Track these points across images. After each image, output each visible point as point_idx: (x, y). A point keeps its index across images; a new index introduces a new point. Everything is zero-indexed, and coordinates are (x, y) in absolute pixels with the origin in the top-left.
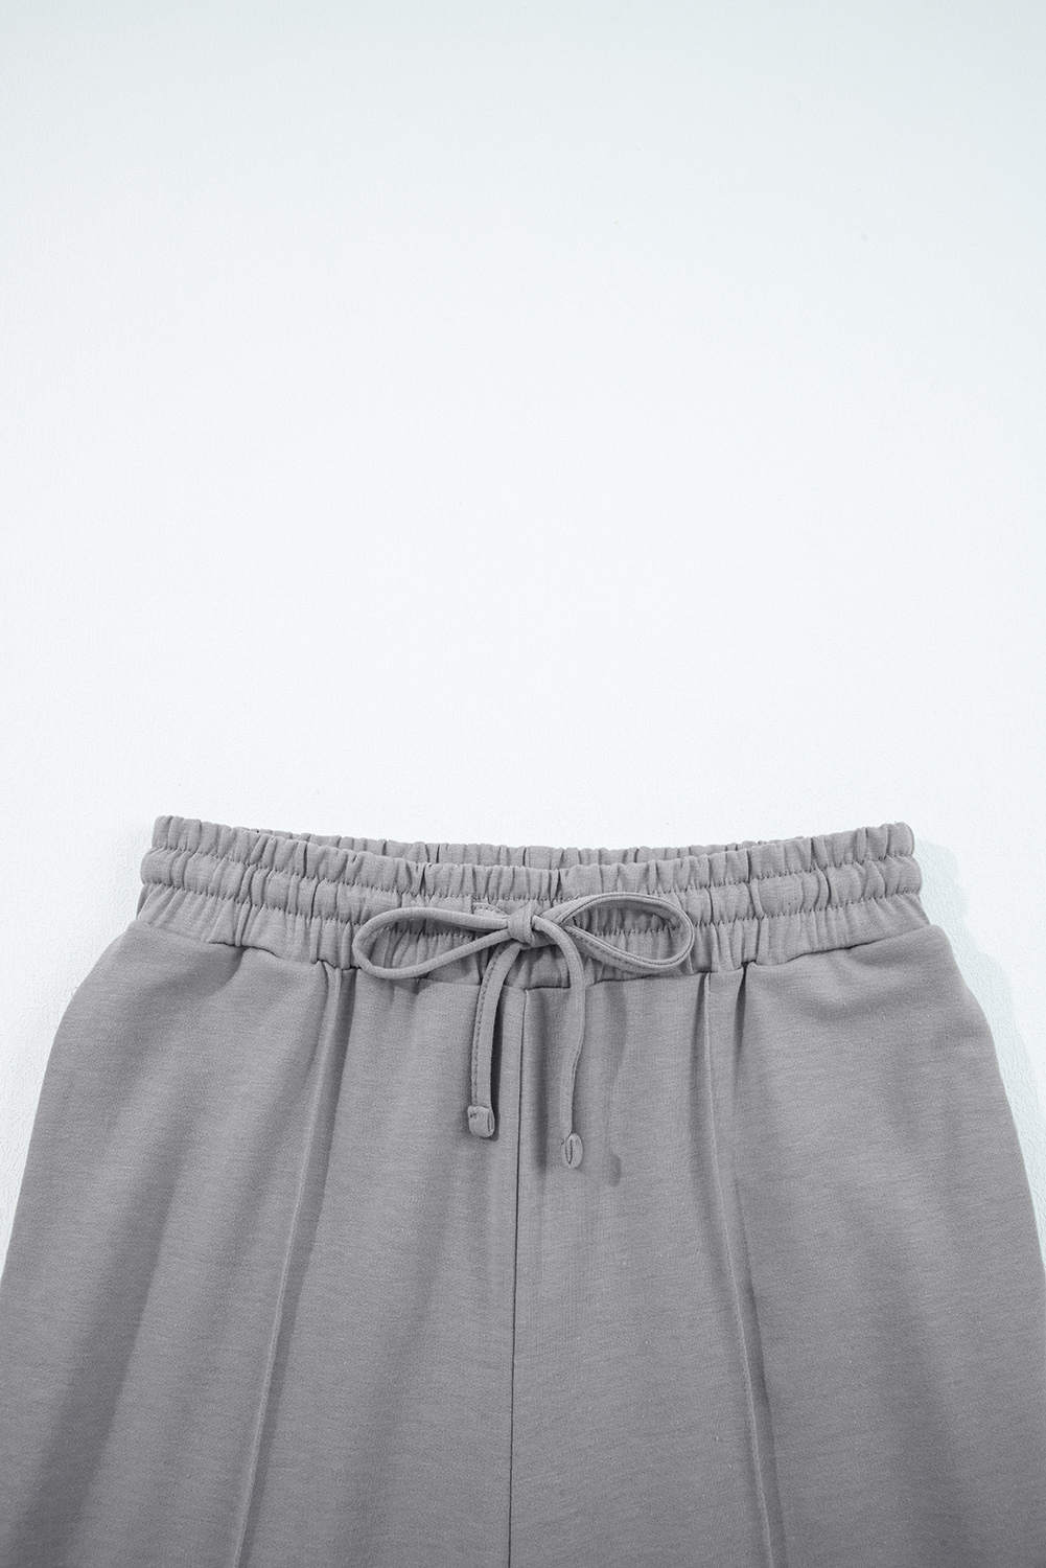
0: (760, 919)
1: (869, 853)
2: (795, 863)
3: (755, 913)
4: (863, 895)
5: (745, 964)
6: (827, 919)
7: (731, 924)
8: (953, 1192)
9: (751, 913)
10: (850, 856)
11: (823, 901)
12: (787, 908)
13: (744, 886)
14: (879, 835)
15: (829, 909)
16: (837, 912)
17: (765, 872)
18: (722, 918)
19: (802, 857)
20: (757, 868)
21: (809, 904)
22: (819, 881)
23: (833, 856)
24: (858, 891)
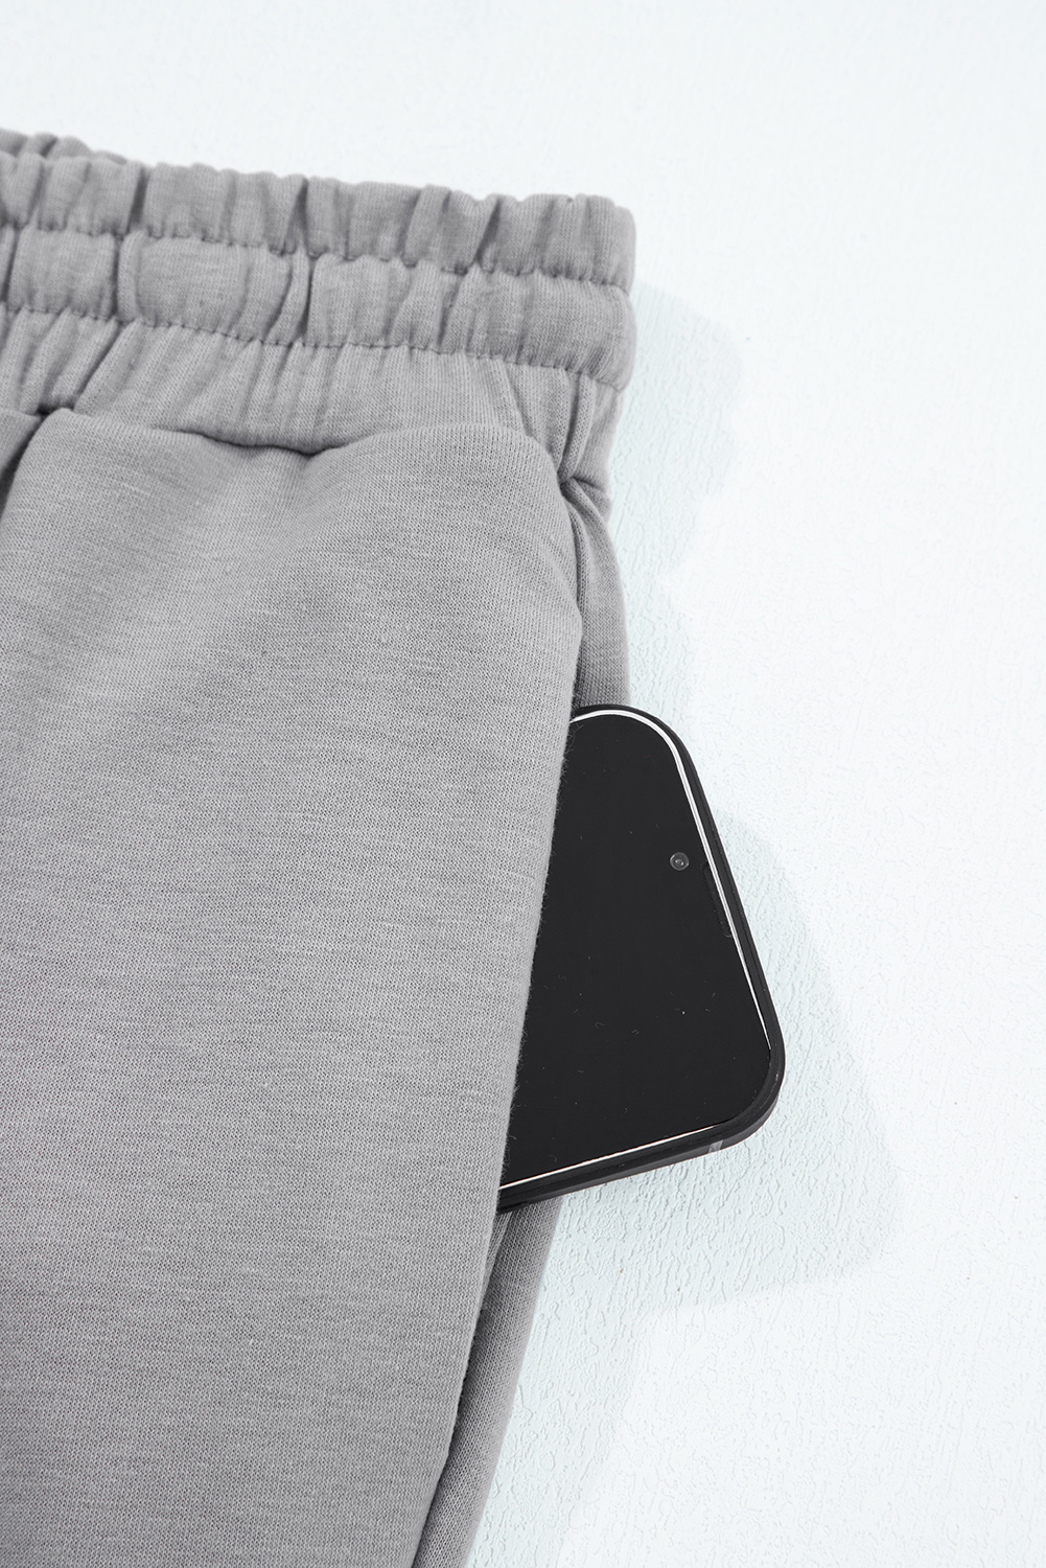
0: (121, 324)
1: (435, 249)
2: (247, 220)
3: (114, 310)
4: (386, 331)
5: (44, 411)
6: (282, 366)
7: (49, 317)
8: (314, 1035)
9: (106, 303)
10: (387, 240)
11: (287, 324)
12: (193, 310)
13: (107, 242)
14: (469, 212)
15: (298, 345)
16: (313, 357)
17: (170, 222)
18: (31, 296)
19: (268, 211)
20: (152, 206)
21: (252, 320)
22: (290, 276)
23: (344, 229)
24: (374, 320)
